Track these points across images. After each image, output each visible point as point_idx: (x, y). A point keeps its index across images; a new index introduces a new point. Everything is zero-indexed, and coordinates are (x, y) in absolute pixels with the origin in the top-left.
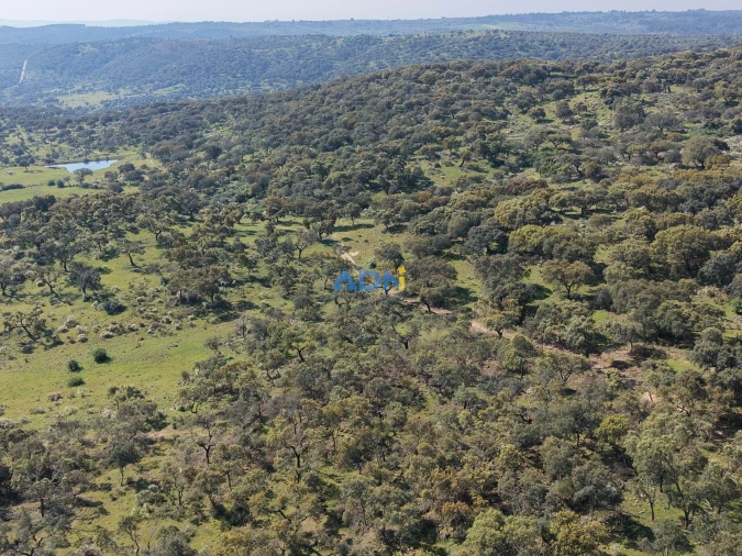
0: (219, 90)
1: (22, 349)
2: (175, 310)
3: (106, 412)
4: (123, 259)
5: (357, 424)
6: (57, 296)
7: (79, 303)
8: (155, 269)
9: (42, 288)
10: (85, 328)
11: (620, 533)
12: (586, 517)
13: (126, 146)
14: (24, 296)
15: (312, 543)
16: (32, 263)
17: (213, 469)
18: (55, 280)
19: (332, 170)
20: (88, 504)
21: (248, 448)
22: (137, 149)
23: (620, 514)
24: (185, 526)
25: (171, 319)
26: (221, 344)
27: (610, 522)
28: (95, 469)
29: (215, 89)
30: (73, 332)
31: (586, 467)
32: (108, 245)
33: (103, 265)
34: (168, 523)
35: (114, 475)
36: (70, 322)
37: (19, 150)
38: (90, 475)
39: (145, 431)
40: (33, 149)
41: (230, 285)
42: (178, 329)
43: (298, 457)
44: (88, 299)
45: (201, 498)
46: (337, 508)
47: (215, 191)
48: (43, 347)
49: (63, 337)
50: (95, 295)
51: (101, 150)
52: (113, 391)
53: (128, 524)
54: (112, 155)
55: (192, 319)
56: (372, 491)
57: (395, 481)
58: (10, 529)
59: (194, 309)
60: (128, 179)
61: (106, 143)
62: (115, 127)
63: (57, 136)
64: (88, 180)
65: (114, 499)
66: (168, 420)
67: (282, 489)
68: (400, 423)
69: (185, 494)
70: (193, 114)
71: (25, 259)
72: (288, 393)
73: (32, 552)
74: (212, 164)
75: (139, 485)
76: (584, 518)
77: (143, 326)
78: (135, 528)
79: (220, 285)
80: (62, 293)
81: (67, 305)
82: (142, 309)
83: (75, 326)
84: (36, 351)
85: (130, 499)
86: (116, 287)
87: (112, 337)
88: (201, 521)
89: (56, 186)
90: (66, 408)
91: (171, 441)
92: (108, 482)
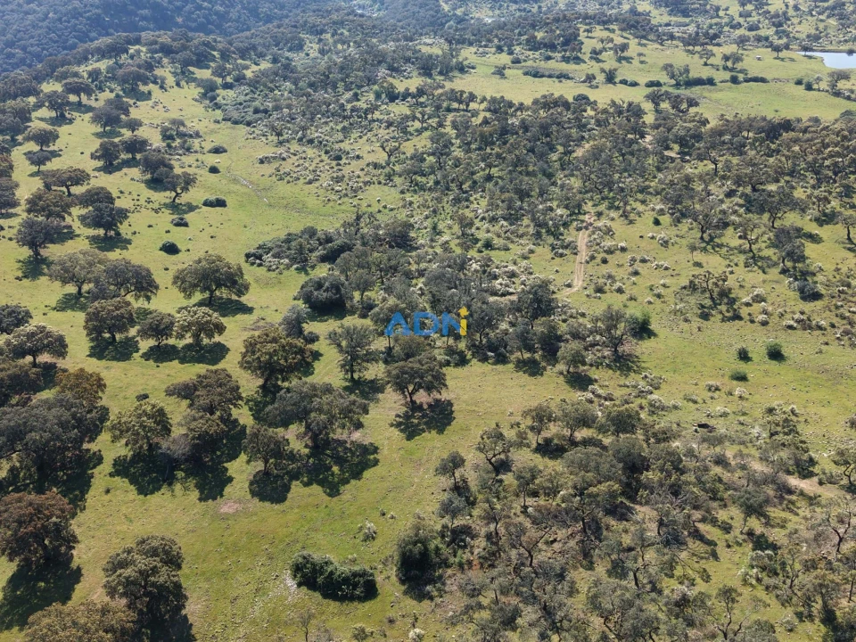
1: (699, 312)
3: (755, 431)
4: (840, 229)
6: (753, 257)
7: (774, 273)
9: (742, 241)
10: (770, 309)
14: (721, 246)
16: (741, 206)
20: (702, 539)
28: (722, 500)
30: (757, 307)
32: (829, 206)
35: (737, 517)
36: (757, 296)
38: (715, 504)
39: (789, 473)
40: (795, 21)
44: (784, 272)
48: (720, 316)
49: (744, 312)
50: (795, 268)
53: (728, 594)
58: (626, 531)
63: (827, 8)
64: (842, 85)
65: (729, 546)
66: (816, 469)
71: (737, 200)
75: (760, 542)
77: (833, 326)
78: (733, 600)
80: (760, 254)
81: (760, 271)
82: (839, 304)
83: (760, 302)
84: (712, 319)
85: (743, 554)
86: (820, 264)
87: (795, 329)
88: (806, 618)
89: (803, 87)
90: (718, 408)
91: (810, 498)
92: (730, 521)
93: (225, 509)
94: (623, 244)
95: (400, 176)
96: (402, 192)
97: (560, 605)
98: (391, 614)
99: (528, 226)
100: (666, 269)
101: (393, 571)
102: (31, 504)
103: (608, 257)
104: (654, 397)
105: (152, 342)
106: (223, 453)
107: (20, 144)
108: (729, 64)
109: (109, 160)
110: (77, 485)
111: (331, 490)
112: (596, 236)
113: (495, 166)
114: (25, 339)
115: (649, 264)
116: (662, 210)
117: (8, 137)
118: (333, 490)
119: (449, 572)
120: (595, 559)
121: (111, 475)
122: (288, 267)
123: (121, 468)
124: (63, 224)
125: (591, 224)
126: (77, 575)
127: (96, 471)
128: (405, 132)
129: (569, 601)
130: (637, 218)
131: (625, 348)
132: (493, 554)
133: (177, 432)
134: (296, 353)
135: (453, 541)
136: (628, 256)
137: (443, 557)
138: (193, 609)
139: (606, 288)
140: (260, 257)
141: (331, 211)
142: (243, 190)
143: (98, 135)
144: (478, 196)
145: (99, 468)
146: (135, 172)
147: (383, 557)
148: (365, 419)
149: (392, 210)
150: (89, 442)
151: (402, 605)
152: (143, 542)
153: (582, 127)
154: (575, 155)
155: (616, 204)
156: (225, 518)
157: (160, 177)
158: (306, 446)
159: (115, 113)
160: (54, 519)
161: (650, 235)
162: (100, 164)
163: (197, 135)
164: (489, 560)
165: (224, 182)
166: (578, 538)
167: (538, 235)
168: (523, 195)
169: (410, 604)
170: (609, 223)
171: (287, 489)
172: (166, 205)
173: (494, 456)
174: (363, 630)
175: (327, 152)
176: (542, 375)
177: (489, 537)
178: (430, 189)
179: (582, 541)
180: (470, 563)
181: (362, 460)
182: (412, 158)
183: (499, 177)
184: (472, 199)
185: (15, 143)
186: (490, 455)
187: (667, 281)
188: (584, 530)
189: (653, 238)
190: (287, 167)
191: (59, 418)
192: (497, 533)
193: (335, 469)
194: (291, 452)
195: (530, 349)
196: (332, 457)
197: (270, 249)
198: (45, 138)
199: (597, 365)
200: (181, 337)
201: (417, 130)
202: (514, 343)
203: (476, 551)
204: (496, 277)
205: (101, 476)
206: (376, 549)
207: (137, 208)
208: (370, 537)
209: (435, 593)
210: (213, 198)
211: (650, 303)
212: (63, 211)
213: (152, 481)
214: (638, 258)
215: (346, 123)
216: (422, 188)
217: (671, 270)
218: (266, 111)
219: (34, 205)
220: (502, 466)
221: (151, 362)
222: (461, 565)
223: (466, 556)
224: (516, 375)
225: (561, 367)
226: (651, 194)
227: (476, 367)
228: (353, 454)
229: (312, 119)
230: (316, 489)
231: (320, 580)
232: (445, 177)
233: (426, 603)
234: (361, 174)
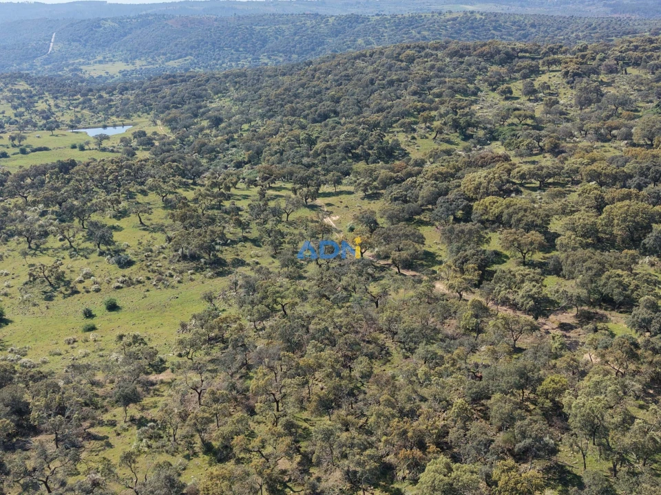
0: (223, 63)
1: (44, 297)
2: (177, 265)
3: (114, 356)
4: (133, 219)
5: (329, 375)
6: (75, 250)
7: (94, 256)
8: (161, 228)
9: (62, 243)
10: (99, 280)
11: (555, 480)
12: (526, 466)
13: (140, 113)
14: (47, 249)
15: (287, 479)
16: (55, 220)
17: (204, 411)
18: (74, 236)
19: (319, 140)
20: (95, 438)
21: (234, 393)
22: (149, 116)
23: (556, 464)
24: (178, 460)
25: (173, 273)
26: (215, 298)
27: (547, 470)
28: (103, 407)
29: (220, 62)
30: (88, 282)
31: (526, 422)
32: (120, 206)
33: (115, 223)
34: (163, 458)
35: (118, 413)
36: (86, 274)
37: (46, 115)
38: (99, 412)
39: (148, 373)
40: (59, 114)
41: (225, 244)
42: (179, 282)
43: (277, 402)
44: (101, 254)
45: (192, 436)
46: (309, 449)
47: (216, 157)
48: (62, 295)
49: (80, 287)
50: (108, 250)
51: (118, 117)
52: (121, 337)
53: (128, 458)
54: (127, 121)
55: (192, 274)
56: (339, 437)
57: (360, 427)
58: (29, 458)
59: (193, 264)
60: (141, 144)
61: (122, 110)
62: (130, 96)
63: (80, 103)
64: (105, 144)
65: (118, 434)
66: (167, 365)
67: (262, 430)
68: (367, 376)
69: (179, 432)
70: (199, 86)
71: (49, 216)
72: (271, 346)
73: (47, 478)
74: (214, 132)
75: (141, 423)
76: (524, 466)
77: (148, 278)
78: (134, 462)
79: (216, 244)
80: (80, 247)
81: (84, 258)
82: (149, 264)
83: (90, 278)
84: (56, 298)
85: (131, 435)
86: (127, 243)
87: (122, 288)
88: (192, 456)
89: (78, 149)
90: (80, 351)
91: (169, 383)
92: (114, 418)
100: (7, 275)
108: (16, 142)
217: (11, 275)
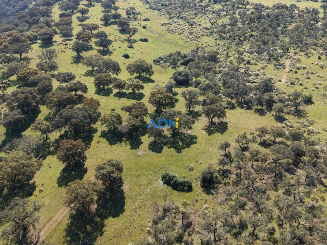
93: (139, 153)
94: (304, 66)
95: (216, 33)
96: (216, 40)
97: (263, 203)
98: (197, 198)
99: (266, 56)
101: (199, 183)
102: (71, 144)
103: (298, 71)
104: (310, 128)
105: (117, 90)
106: (140, 133)
107: (75, 14)
109: (107, 21)
110: (88, 139)
111: (178, 151)
112: (293, 62)
113: (255, 31)
114: (73, 85)
115: (314, 75)
116: (322, 53)
117: (71, 11)
118: (179, 151)
119: (220, 186)
120: (279, 187)
121: (100, 137)
122: (169, 66)
123: (104, 135)
124: (89, 44)
125: (292, 57)
126: (86, 171)
127: (95, 135)
128: (219, 15)
129: (267, 202)
130: (311, 56)
131: (301, 108)
132: (238, 181)
133: (124, 123)
134: (169, 99)
135: (223, 174)
136: (306, 71)
137: (218, 180)
138: (125, 187)
139: (295, 83)
140: (159, 62)
141: (187, 45)
142: (154, 36)
143: (103, 12)
144: (246, 43)
145: (96, 134)
146: (115, 27)
147: (196, 177)
148: (193, 126)
149: (211, 46)
150: (93, 124)
151: (201, 195)
152: (109, 161)
153: (292, 17)
154: (288, 28)
155: (303, 49)
156: (139, 156)
157: (125, 29)
158: (170, 134)
159: (110, 3)
160: (79, 150)
161: (316, 63)
162: (103, 22)
163: (139, 14)
164: (236, 183)
165: (148, 32)
166: (273, 179)
167: (269, 60)
168: (265, 43)
169: (204, 195)
170: (299, 57)
171: (162, 149)
172: (126, 40)
173: (242, 144)
174: (186, 203)
175: (188, 22)
176: (265, 115)
177: (237, 175)
178: (227, 39)
179: (274, 180)
180: (229, 183)
181: (190, 141)
182: (221, 26)
183: (256, 36)
184: (244, 44)
185: (73, 13)
186: (241, 144)
187: (321, 82)
188: (275, 176)
189: (317, 64)
190: (172, 27)
191: (83, 114)
192: (240, 174)
193: (180, 143)
194: (165, 135)
195: (261, 105)
196: (179, 139)
197: (163, 59)
198: (84, 12)
199: (288, 113)
200: (128, 89)
201: (224, 15)
202: (254, 102)
203: (232, 179)
204: (250, 76)
205: (96, 137)
206: (193, 174)
207: (115, 40)
208: (191, 169)
209: (214, 193)
210: (143, 38)
211: (313, 90)
212: (89, 39)
213: (114, 141)
214: (310, 72)
215: (196, 11)
216: (224, 38)
218: (166, 5)
219: (79, 36)
220: (245, 149)
221: (117, 98)
222: (225, 184)
223: (228, 180)
224: (254, 114)
225: (273, 113)
226: (318, 46)
227: (238, 110)
228: (187, 138)
229: (183, 9)
230: (173, 149)
231: (172, 182)
232: (233, 34)
233: (210, 196)
234: (200, 31)
